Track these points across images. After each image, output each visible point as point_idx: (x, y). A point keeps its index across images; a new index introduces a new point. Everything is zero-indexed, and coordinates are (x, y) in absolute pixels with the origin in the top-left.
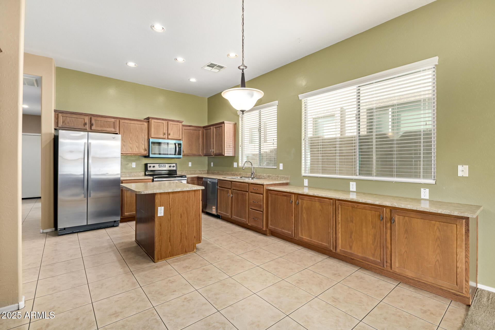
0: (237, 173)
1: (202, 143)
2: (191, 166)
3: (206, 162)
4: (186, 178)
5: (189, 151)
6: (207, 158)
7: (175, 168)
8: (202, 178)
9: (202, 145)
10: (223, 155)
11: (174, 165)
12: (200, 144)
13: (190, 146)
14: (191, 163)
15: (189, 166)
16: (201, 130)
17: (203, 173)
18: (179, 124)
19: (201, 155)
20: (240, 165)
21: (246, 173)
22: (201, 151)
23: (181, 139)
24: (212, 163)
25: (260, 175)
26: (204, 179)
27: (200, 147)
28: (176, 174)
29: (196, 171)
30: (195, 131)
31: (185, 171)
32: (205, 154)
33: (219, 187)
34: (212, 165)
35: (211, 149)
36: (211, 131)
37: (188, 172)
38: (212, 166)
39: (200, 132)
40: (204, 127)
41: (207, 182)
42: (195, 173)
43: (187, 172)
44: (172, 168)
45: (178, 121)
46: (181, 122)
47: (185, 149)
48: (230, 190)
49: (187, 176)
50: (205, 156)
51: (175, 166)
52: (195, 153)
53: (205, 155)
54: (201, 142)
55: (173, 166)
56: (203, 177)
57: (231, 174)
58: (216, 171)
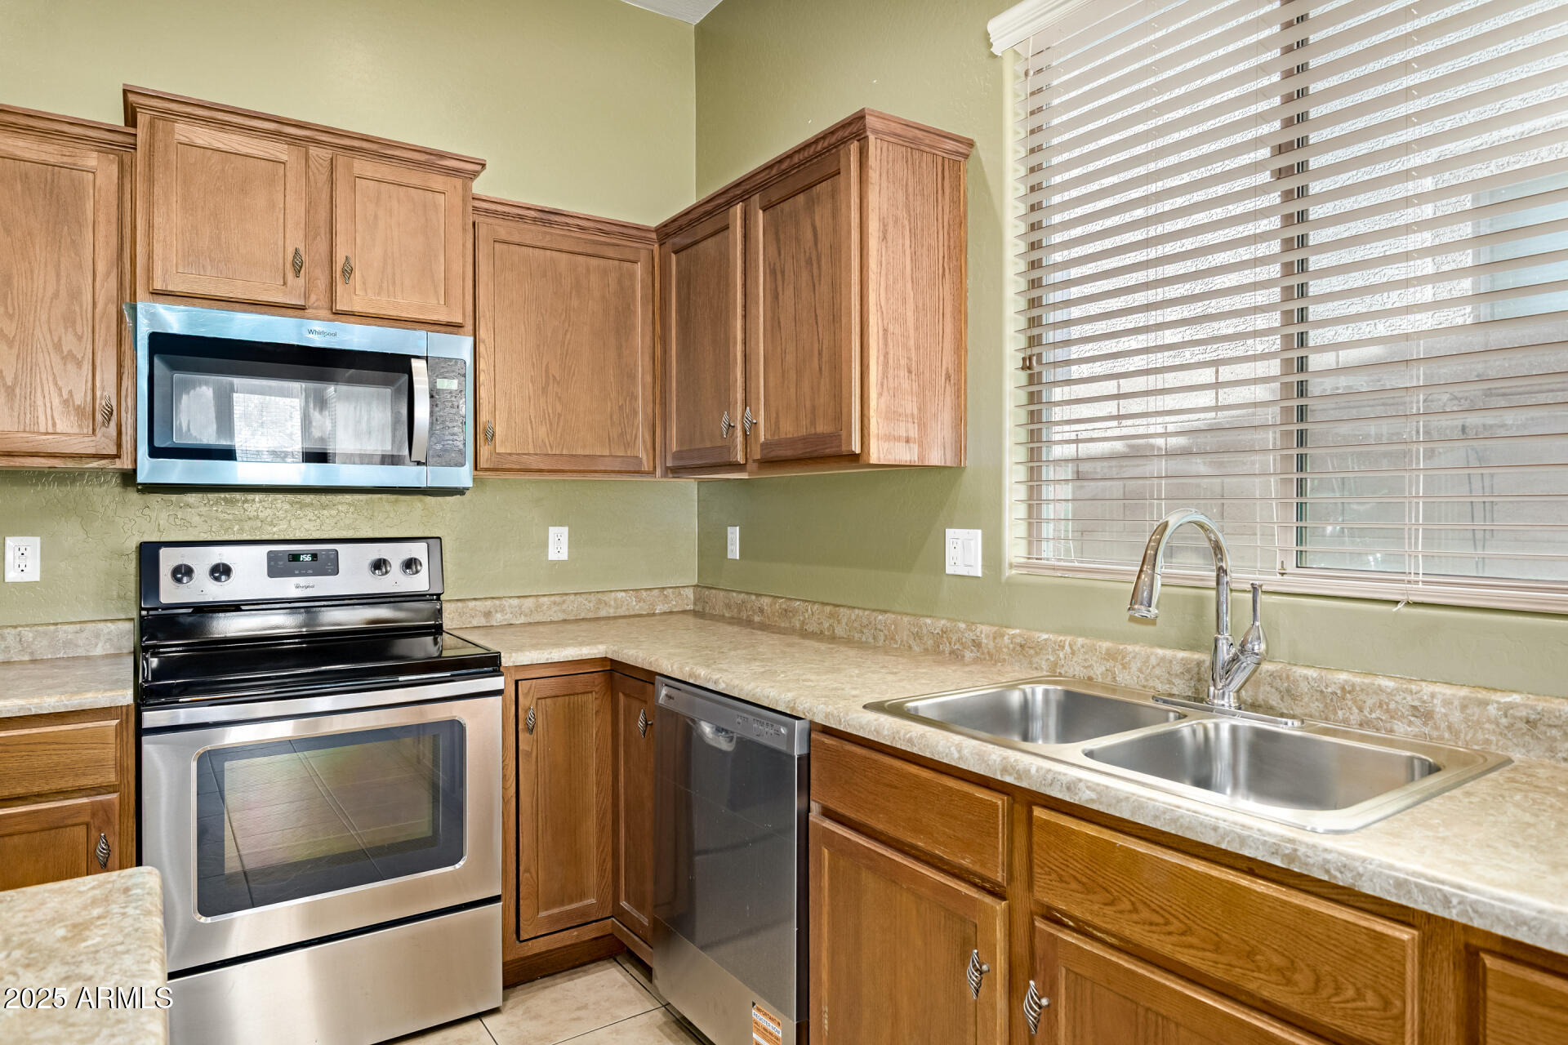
0: (986, 629)
1: (649, 367)
2: (564, 555)
3: (690, 524)
4: (497, 683)
5: (542, 431)
6: (689, 485)
7: (419, 583)
8: (648, 677)
9: (649, 379)
10: (854, 458)
11: (419, 551)
12: (632, 377)
13: (544, 390)
14: (565, 530)
15: (553, 555)
16: (644, 255)
17: (666, 608)
18: (437, 181)
19: (646, 467)
20: (1014, 549)
21: (1105, 645)
22: (642, 433)
23: (459, 326)
24: (734, 534)
25: (1346, 690)
26: (664, 692)
27: (634, 397)
28: (437, 630)
29: (605, 598)
30: (594, 262)
31: (515, 602)
32: (677, 456)
33: (828, 813)
34: (734, 551)
35: (726, 404)
36: (724, 259)
37: (538, 607)
38: (730, 556)
39: (632, 276)
40: (665, 225)
41: (689, 731)
42: (603, 613)
43: (529, 603)
44: (396, 581)
45: (430, 161)
46: (467, 170)
47: (501, 418)
48: (1000, 906)
49: (506, 661)
50: (676, 471)
51: (425, 561)
52: (588, 444)
53: (681, 463)
54: (647, 358)
55: (410, 564)
56: (655, 674)
57: (918, 636)
58: (766, 601)
